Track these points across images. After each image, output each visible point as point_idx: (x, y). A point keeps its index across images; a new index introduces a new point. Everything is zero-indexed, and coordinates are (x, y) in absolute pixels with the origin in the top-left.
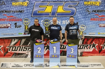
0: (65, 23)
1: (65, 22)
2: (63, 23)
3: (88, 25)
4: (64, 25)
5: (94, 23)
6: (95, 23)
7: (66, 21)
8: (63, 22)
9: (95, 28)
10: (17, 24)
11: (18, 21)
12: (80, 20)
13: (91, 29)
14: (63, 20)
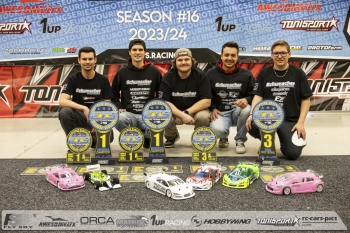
0: (184, 19)
1: (184, 14)
2: (179, 18)
3: (250, 23)
4: (181, 23)
5: (266, 19)
6: (271, 18)
7: (189, 12)
8: (180, 14)
9: (271, 32)
10: (49, 23)
11: (50, 14)
12: (226, 10)
13: (259, 35)
14: (180, 9)
